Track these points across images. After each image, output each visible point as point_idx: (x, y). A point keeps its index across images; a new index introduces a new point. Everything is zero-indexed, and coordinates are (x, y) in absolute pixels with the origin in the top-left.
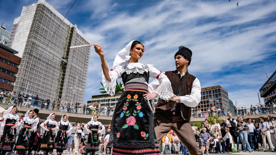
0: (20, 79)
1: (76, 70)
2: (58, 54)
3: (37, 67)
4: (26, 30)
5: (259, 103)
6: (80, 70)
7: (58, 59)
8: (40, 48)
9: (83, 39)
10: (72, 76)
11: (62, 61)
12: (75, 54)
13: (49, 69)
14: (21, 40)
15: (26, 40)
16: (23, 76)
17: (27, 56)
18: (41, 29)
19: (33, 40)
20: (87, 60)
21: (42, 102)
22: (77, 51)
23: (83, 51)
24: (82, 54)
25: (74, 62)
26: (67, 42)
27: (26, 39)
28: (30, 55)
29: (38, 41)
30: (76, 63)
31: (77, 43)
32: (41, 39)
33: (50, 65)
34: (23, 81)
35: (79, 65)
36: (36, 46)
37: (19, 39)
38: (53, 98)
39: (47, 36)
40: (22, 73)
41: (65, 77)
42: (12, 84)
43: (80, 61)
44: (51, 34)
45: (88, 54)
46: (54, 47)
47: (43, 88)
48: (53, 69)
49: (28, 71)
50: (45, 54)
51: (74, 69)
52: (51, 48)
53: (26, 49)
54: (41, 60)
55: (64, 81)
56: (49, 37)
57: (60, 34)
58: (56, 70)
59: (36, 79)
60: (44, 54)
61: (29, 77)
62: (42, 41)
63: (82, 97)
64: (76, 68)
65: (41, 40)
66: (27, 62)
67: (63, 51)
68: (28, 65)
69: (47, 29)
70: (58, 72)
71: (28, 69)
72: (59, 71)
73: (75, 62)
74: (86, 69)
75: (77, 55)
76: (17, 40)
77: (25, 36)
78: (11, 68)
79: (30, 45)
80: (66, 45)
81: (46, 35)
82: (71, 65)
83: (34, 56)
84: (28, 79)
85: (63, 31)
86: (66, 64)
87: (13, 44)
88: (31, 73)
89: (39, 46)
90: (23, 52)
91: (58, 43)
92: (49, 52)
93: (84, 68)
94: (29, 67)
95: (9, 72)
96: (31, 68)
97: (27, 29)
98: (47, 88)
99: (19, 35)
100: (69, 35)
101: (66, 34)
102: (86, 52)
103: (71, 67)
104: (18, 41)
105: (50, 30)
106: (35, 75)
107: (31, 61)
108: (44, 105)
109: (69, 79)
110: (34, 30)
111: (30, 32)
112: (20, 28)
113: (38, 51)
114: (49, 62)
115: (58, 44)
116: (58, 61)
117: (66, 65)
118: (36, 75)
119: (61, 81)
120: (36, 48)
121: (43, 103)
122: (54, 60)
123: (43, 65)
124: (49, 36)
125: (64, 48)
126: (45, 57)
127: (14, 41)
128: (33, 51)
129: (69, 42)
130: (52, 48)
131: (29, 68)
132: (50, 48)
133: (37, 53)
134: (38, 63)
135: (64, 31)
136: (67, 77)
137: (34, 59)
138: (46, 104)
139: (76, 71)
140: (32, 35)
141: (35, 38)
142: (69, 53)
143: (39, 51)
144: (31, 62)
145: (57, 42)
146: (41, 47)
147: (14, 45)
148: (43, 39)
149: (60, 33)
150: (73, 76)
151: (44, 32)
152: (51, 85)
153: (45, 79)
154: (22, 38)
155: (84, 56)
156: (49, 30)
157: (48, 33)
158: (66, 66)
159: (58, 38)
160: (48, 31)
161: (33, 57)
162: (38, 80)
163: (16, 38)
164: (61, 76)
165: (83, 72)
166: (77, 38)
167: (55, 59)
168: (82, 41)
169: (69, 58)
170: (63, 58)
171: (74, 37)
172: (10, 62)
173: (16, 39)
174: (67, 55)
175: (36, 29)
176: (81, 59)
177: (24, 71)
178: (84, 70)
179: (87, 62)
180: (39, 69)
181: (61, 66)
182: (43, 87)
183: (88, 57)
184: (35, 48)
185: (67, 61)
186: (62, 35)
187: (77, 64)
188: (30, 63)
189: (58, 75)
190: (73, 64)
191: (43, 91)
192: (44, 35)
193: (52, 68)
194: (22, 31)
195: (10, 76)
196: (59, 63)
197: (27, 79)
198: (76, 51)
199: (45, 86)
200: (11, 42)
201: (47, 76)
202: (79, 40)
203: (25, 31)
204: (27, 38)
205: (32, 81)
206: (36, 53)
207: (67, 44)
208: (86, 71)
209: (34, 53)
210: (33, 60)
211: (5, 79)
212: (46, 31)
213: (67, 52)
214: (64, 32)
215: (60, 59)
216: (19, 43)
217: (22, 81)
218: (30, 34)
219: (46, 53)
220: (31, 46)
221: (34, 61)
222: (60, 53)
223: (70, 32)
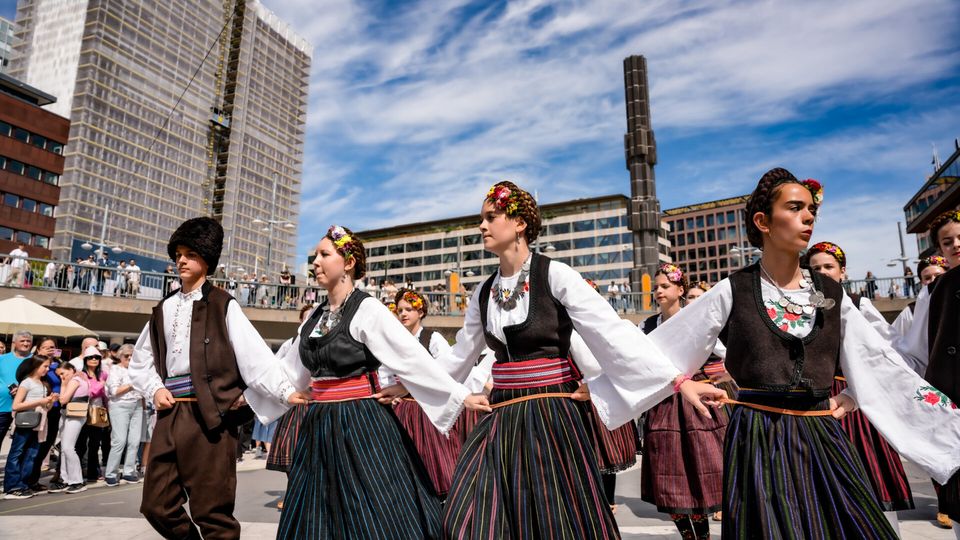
0: (72, 194)
1: (263, 150)
2: (197, 95)
3: (126, 147)
4: (73, 15)
5: (900, 257)
6: (279, 152)
7: (197, 116)
8: (130, 80)
9: (282, 40)
10: (251, 174)
11: (211, 121)
12: (256, 95)
13: (171, 152)
14: (59, 53)
15: (78, 52)
16: (82, 180)
17: (87, 111)
18: (127, 7)
19: (102, 50)
20: (301, 113)
22: (263, 83)
23: (285, 81)
24: (280, 95)
25: (254, 122)
26: (223, 54)
27: (76, 46)
28: (99, 105)
29: (120, 53)
30: (261, 126)
31: (259, 55)
32: (132, 45)
33: (171, 137)
34: (83, 199)
35: (271, 131)
36: (117, 74)
37: (51, 49)
39: (153, 34)
40: (77, 171)
41: (227, 176)
42: (48, 212)
43: (274, 119)
44: (165, 24)
45: (302, 94)
46: (179, 72)
47: (154, 222)
48: (181, 154)
49: (97, 164)
50: (151, 101)
51: (257, 149)
52: (169, 76)
53: (80, 85)
54: (136, 121)
55: (223, 192)
56: (157, 36)
57: (196, 24)
58: (192, 155)
59: (127, 190)
60: (147, 99)
61: (101, 182)
62: (135, 51)
63: (290, 246)
64: (264, 145)
65: (131, 48)
66: (88, 132)
67: (212, 87)
68: (95, 143)
69: (148, 8)
70: (199, 163)
71: (97, 156)
72: (204, 159)
73: (260, 122)
74: (298, 147)
75: (263, 99)
76: (45, 51)
77: (71, 35)
78: (38, 156)
79: (94, 69)
80: (222, 62)
81: (147, 30)
82: (246, 134)
83: (112, 110)
84: (101, 190)
85: (207, 15)
86: (226, 132)
87: (30, 68)
88: (109, 170)
89: (127, 72)
90: (71, 95)
91: (192, 58)
92: (163, 92)
93: (289, 141)
94: (99, 149)
95: (32, 170)
96: (105, 153)
97: (76, 9)
98: (166, 219)
99: (47, 32)
100: (230, 27)
101: (219, 23)
102: (293, 86)
103: (246, 141)
104: (48, 56)
105: (160, 9)
106: (122, 175)
107: (102, 126)
109: (242, 183)
110: (102, 14)
111: (87, 22)
112: (50, 8)
113: (126, 88)
114: (165, 125)
115: (194, 62)
116: (200, 122)
117: (228, 136)
118: (125, 176)
119: (215, 194)
120: (116, 81)
122: (184, 118)
123: (147, 139)
124: (159, 34)
125: (216, 75)
126: (151, 112)
127: (34, 56)
128: (107, 91)
129: (231, 53)
130: (173, 76)
131: (98, 151)
132: (166, 78)
133: (120, 98)
134: (130, 134)
135: (209, 12)
136: (233, 177)
137: (113, 120)
139: (264, 156)
140: (95, 31)
141: (111, 44)
142: (236, 93)
143: (129, 90)
144: (105, 132)
145: (189, 53)
146: (135, 77)
147: (33, 71)
148: (139, 46)
149: (199, 21)
150: (255, 172)
151: (139, 18)
152: (179, 207)
153: (158, 187)
154: (63, 42)
155: (289, 100)
156: (155, 12)
157: (154, 21)
158: (226, 140)
159: (191, 41)
160: (152, 16)
161: (108, 112)
162: (133, 193)
163: (40, 43)
164: (214, 175)
165: (289, 158)
166: (260, 36)
167: (186, 116)
168: (279, 45)
169: (237, 110)
170: (216, 111)
171: (247, 32)
172: (32, 134)
173: (41, 48)
174: (230, 99)
175: (109, 10)
176: (279, 112)
177: (84, 164)
178: (290, 148)
179: (300, 123)
180: (135, 154)
181: (209, 140)
182: (155, 215)
183: (301, 103)
184: (112, 82)
185: (231, 119)
186: (205, 26)
187: (266, 129)
188: (101, 134)
189: (203, 171)
190: (251, 131)
191: (153, 229)
192: (140, 29)
193: (180, 149)
194: (56, 19)
195: (38, 186)
196: (202, 130)
197: (96, 190)
198: (258, 85)
199: (159, 211)
200: (23, 59)
201: (165, 177)
202: (267, 42)
203: (67, 16)
204: (79, 44)
205: (113, 196)
206: (116, 98)
207: (226, 60)
208: (298, 152)
209: (110, 98)
210: (110, 124)
211: (21, 198)
212: (146, 15)
213: (226, 87)
214: (212, 18)
215: (206, 114)
216: (50, 62)
217: (79, 201)
218: (88, 30)
219: (151, 94)
220: (97, 74)
221: (112, 126)
222: (203, 92)
223: (232, 15)
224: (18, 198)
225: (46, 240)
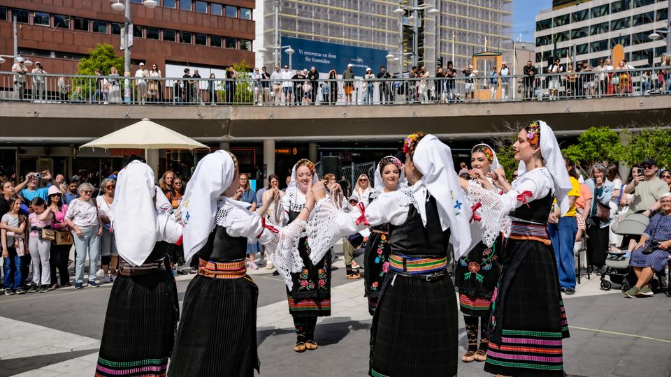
21: (295, 83)
38: (395, 36)
42: (248, 15)
47: (356, 8)
63: (505, 15)
108: (302, 91)
121: (298, 86)
138: (307, 87)
191: (355, 16)
211: (224, 6)
224: (221, 6)
225: (249, 42)
